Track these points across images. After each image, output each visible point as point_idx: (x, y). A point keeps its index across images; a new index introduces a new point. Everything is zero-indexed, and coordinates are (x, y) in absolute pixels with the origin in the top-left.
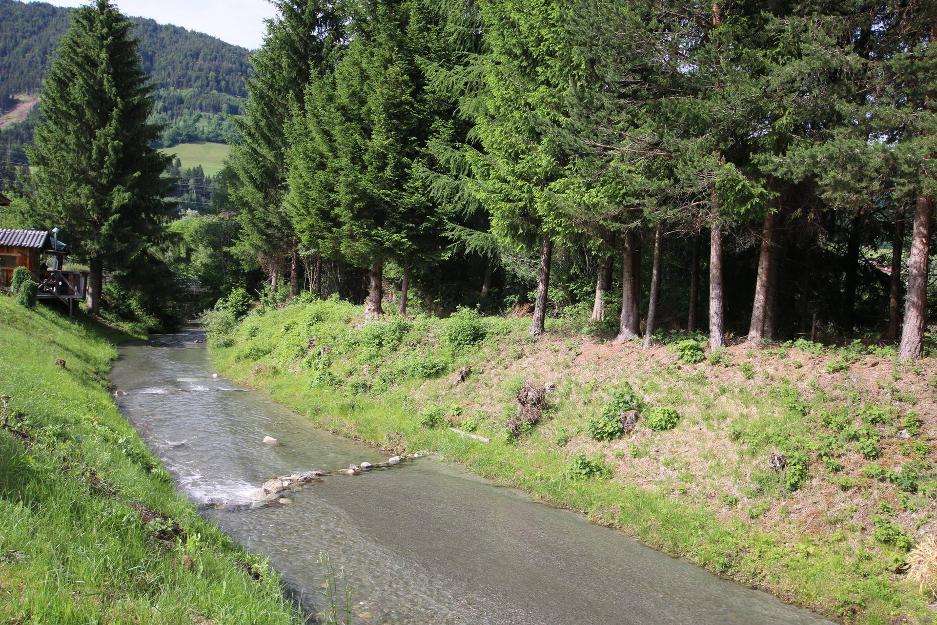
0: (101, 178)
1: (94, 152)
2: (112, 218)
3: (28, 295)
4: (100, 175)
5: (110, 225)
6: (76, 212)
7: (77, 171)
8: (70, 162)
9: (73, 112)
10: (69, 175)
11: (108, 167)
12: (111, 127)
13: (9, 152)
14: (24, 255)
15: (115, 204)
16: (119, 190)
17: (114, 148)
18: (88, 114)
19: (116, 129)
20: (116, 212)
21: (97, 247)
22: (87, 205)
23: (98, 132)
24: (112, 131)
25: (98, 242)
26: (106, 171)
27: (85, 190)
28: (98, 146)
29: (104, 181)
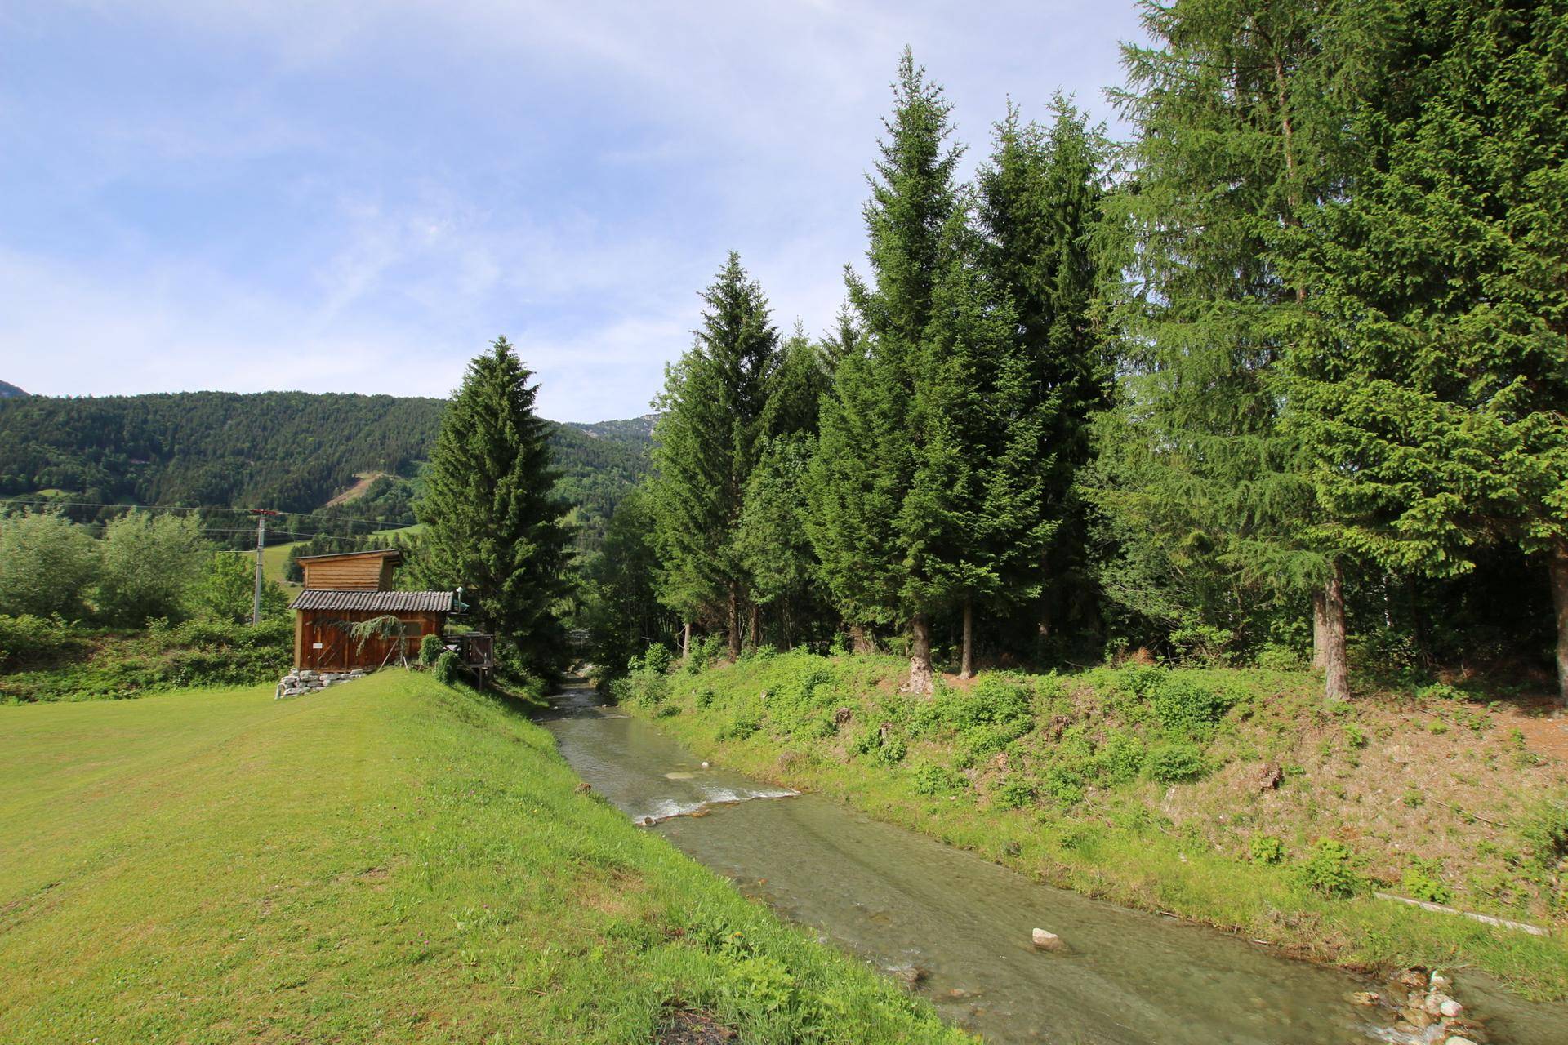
0: (501, 530)
1: (496, 503)
2: (517, 573)
3: (448, 670)
4: (501, 527)
5: (513, 581)
6: (477, 568)
7: (478, 524)
8: (471, 514)
9: (473, 463)
10: (468, 530)
11: (510, 518)
12: (513, 477)
13: (350, 524)
14: (430, 621)
15: (518, 558)
16: (521, 542)
17: (517, 498)
18: (488, 462)
19: (519, 477)
20: (520, 566)
21: (498, 606)
22: (488, 561)
23: (500, 482)
24: (515, 480)
25: (499, 600)
26: (508, 523)
27: (486, 544)
28: (501, 496)
29: (504, 534)
